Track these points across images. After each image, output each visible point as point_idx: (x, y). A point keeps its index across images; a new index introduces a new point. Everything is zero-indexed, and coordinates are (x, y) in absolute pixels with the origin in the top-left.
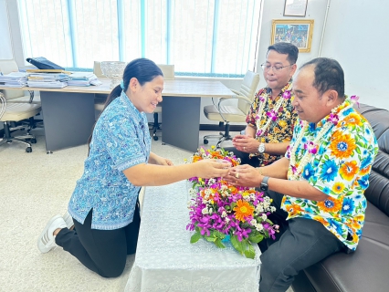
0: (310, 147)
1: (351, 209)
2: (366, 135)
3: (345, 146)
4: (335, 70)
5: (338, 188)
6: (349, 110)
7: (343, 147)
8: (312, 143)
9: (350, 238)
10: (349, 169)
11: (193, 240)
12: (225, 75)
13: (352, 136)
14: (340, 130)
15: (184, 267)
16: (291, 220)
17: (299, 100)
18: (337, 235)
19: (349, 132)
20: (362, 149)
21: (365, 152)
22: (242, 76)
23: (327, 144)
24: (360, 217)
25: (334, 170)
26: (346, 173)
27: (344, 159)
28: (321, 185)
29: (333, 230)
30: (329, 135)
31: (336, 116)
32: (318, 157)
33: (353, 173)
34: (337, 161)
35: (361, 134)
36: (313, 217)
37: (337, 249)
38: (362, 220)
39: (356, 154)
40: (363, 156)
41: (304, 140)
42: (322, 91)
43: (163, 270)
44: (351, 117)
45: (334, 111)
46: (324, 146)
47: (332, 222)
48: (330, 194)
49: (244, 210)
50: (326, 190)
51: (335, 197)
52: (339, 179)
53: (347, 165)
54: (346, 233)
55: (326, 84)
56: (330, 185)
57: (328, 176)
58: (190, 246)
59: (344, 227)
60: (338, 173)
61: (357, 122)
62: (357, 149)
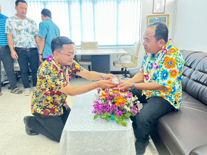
0: (155, 66)
1: (175, 91)
2: (179, 57)
3: (171, 63)
5: (169, 82)
6: (170, 46)
7: (170, 63)
8: (155, 64)
9: (176, 103)
10: (173, 73)
12: (124, 45)
13: (174, 58)
14: (168, 56)
17: (146, 43)
18: (170, 102)
19: (172, 56)
20: (179, 63)
21: (180, 65)
22: (132, 45)
23: (163, 63)
24: (179, 94)
25: (167, 74)
26: (172, 75)
27: (171, 69)
28: (161, 82)
30: (163, 59)
31: (165, 49)
32: (158, 70)
33: (175, 75)
34: (168, 70)
35: (177, 56)
37: (170, 110)
38: (180, 95)
39: (176, 66)
40: (179, 67)
41: (149, 62)
42: (158, 39)
44: (172, 49)
45: (163, 48)
46: (161, 64)
48: (166, 86)
49: (120, 101)
50: (164, 84)
51: (169, 87)
52: (170, 78)
53: (173, 71)
55: (160, 36)
56: (166, 81)
57: (164, 78)
60: (169, 76)
61: (175, 51)
62: (176, 64)
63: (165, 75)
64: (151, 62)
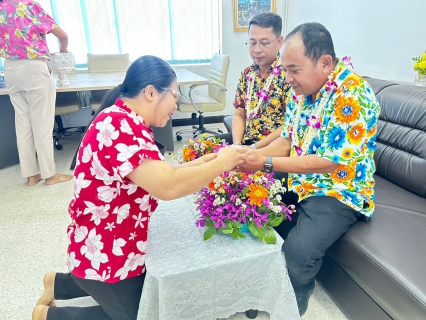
0: (313, 122)
1: (363, 175)
2: (368, 95)
3: (349, 109)
4: (322, 33)
6: (345, 73)
7: (348, 111)
8: (314, 117)
9: (366, 205)
10: (355, 134)
11: (206, 237)
13: (356, 98)
14: (342, 94)
15: (204, 266)
16: (303, 202)
18: (353, 206)
19: (352, 95)
20: (367, 110)
21: (369, 113)
23: (330, 112)
25: (342, 137)
26: (352, 137)
27: (351, 124)
28: (328, 154)
29: (349, 202)
31: (334, 83)
33: (360, 136)
34: (344, 127)
35: (363, 94)
36: (326, 192)
39: (362, 116)
40: (368, 117)
41: (302, 115)
42: (316, 57)
43: (182, 274)
44: (349, 79)
45: (330, 77)
46: (328, 116)
47: (347, 194)
48: (341, 162)
49: (258, 194)
50: (335, 159)
51: (345, 163)
52: (348, 145)
53: (354, 129)
54: (362, 203)
56: (339, 152)
57: (335, 144)
58: (204, 244)
59: (359, 197)
60: (346, 139)
61: (356, 83)
62: (362, 110)
63: (337, 138)
64: (306, 113)
